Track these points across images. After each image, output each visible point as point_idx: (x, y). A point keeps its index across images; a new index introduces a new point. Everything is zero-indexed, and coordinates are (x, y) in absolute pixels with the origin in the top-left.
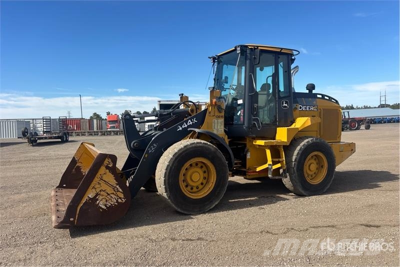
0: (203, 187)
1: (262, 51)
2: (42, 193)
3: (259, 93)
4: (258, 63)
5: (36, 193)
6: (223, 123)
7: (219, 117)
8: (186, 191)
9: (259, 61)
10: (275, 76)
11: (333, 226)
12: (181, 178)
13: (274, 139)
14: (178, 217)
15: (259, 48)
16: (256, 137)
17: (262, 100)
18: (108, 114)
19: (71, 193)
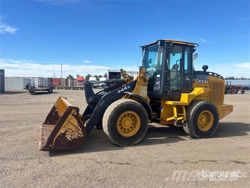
0: (132, 130)
1: (174, 44)
2: (34, 126)
3: (171, 71)
4: (171, 52)
5: (31, 126)
6: (147, 89)
7: (144, 85)
8: (120, 132)
9: (172, 51)
10: (182, 60)
11: (214, 161)
12: (118, 123)
13: (179, 101)
14: (115, 147)
15: (172, 42)
16: (168, 99)
17: (173, 75)
18: (78, 76)
19: (52, 128)
